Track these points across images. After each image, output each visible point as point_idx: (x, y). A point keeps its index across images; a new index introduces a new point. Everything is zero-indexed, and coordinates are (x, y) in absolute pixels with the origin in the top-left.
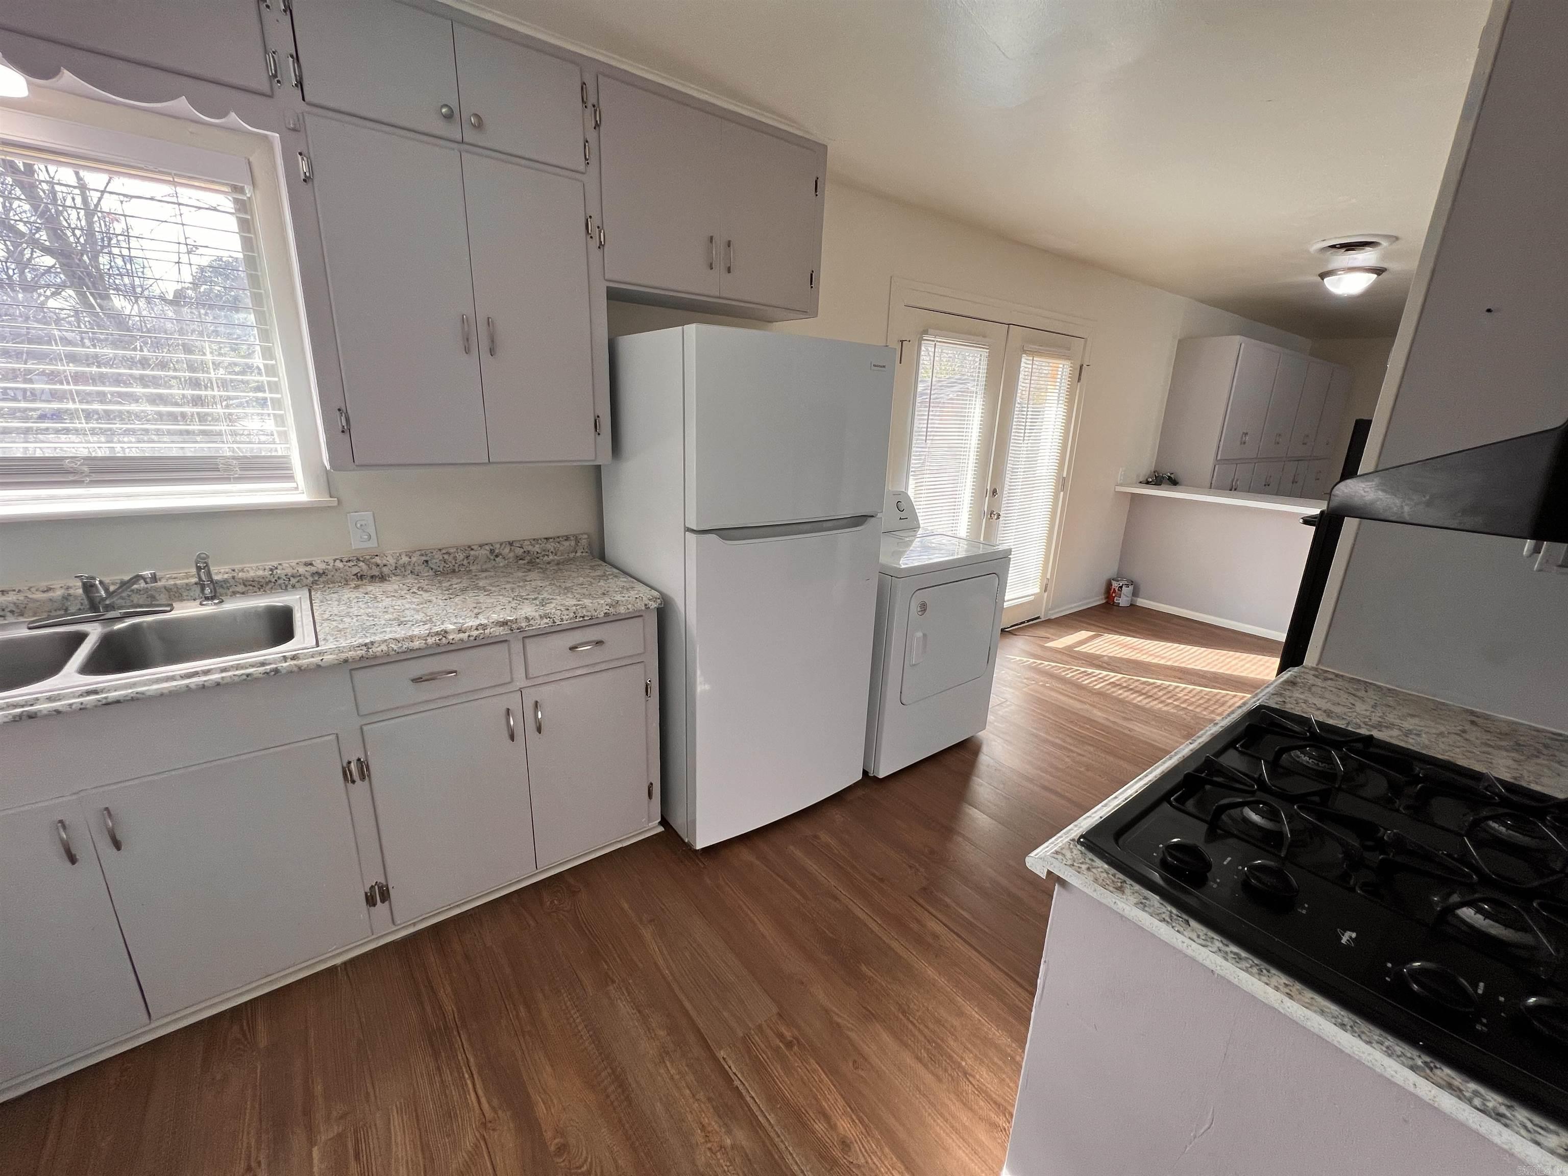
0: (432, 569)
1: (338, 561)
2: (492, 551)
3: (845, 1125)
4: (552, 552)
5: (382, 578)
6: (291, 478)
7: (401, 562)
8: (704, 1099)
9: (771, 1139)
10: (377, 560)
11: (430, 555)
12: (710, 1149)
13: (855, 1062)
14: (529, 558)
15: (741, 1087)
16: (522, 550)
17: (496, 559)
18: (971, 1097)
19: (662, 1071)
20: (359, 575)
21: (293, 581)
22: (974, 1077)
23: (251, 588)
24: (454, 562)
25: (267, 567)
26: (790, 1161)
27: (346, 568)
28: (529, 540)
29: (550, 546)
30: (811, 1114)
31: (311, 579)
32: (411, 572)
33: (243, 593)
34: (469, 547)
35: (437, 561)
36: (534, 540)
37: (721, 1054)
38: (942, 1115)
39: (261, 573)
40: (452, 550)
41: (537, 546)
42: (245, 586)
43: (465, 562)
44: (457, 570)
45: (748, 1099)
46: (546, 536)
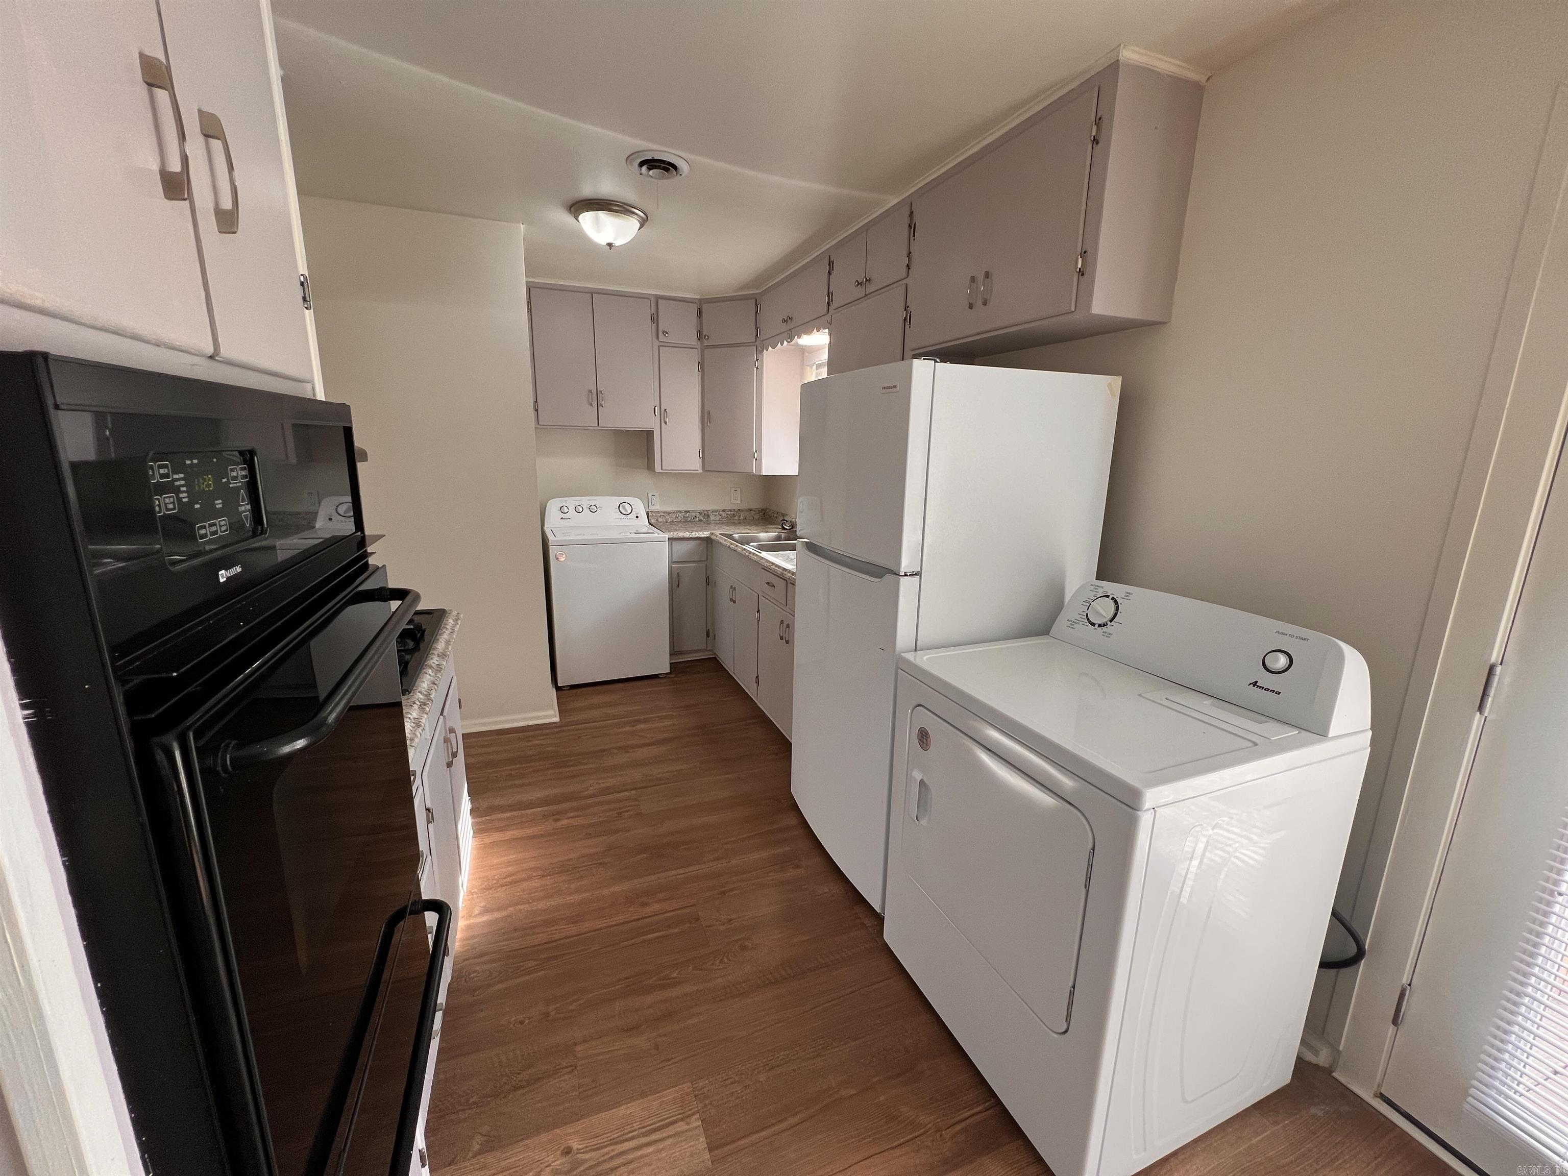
18: (530, 873)
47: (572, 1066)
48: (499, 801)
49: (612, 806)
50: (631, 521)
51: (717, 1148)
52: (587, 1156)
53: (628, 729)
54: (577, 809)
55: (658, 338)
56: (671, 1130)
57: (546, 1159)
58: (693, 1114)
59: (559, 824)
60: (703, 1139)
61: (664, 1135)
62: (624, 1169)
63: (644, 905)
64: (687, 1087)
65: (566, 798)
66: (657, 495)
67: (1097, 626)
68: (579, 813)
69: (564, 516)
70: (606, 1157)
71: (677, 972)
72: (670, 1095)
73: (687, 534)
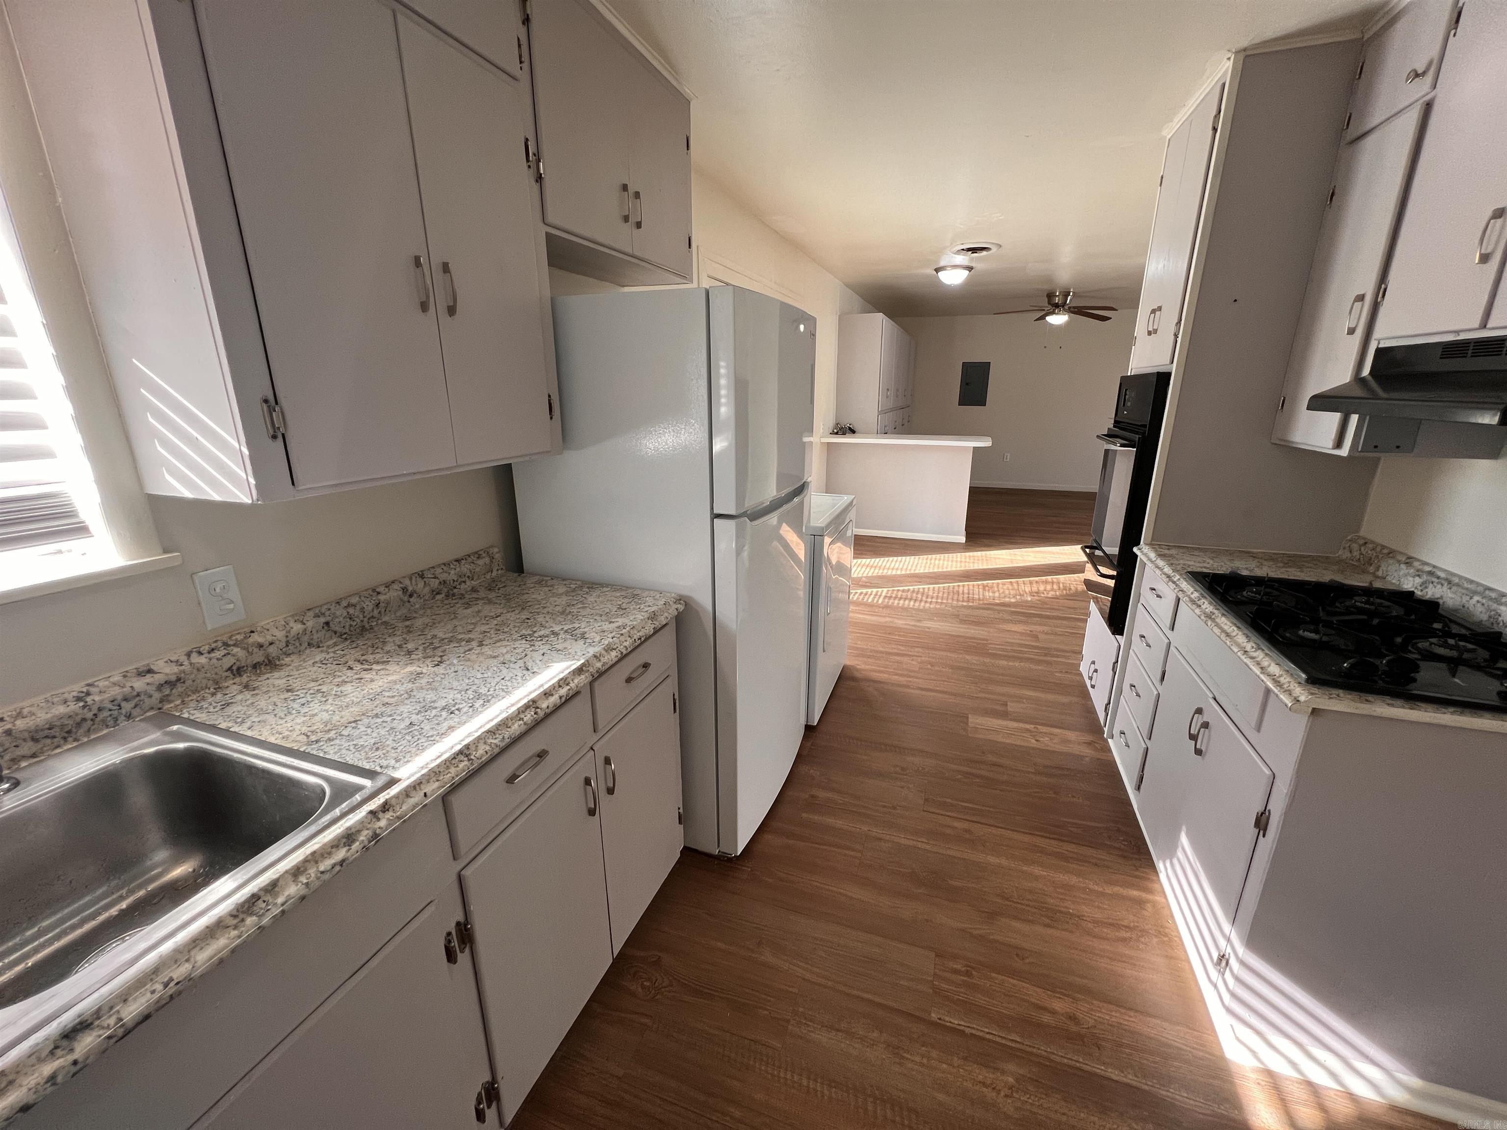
0: (335, 633)
1: (194, 655)
2: (404, 590)
3: (1058, 1005)
4: (468, 577)
5: (271, 664)
6: (81, 530)
7: (293, 632)
8: (960, 1062)
9: (1032, 1054)
10: (256, 638)
11: (327, 613)
12: (1006, 1096)
13: (1017, 955)
14: (446, 590)
15: (974, 1032)
16: (437, 581)
17: (411, 600)
19: (910, 1065)
20: (234, 668)
21: (127, 706)
22: (1084, 916)
23: (48, 741)
24: (361, 616)
25: (69, 697)
26: (1058, 1059)
27: (214, 661)
28: (439, 565)
29: (465, 568)
30: (1033, 1014)
31: (157, 695)
32: (309, 644)
33: (34, 756)
34: (374, 590)
35: (341, 619)
36: (444, 564)
37: (934, 1016)
38: (1097, 955)
39: (61, 710)
40: (354, 600)
41: (453, 572)
42: (35, 740)
43: (376, 612)
44: (367, 626)
45: (988, 1036)
46: (456, 557)
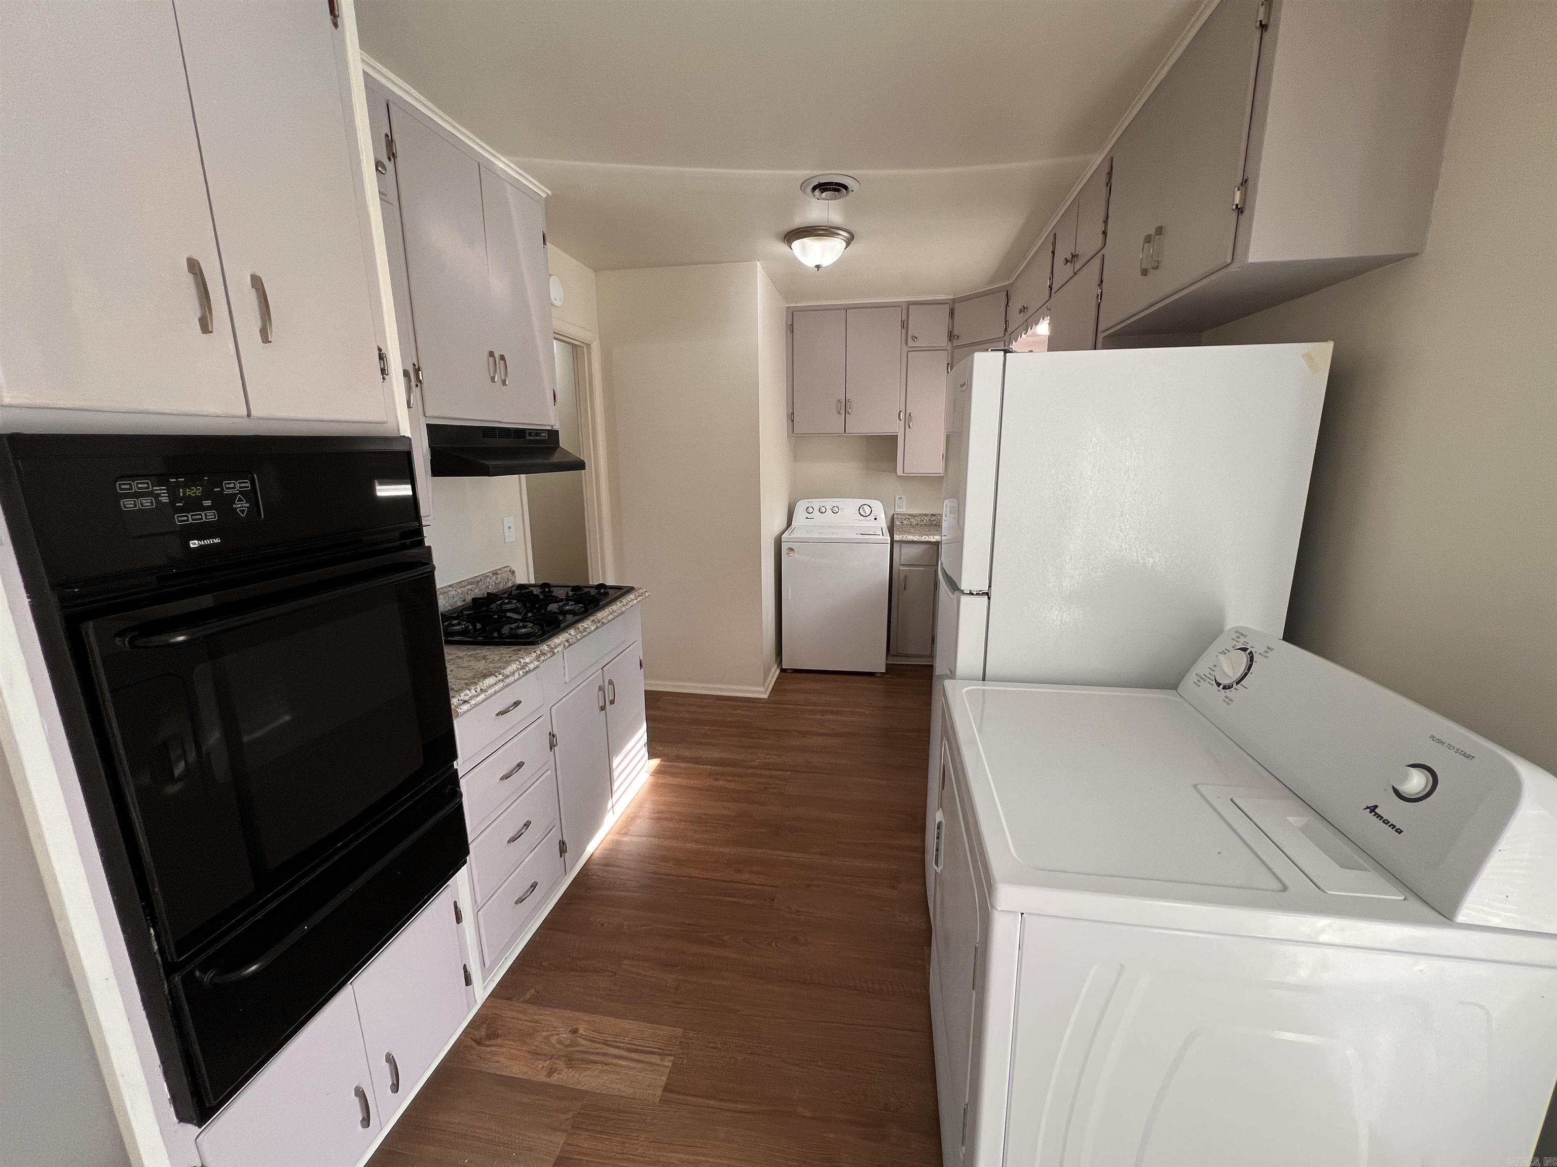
47: (614, 972)
48: (687, 753)
49: (762, 780)
50: (869, 523)
51: (671, 1091)
52: (583, 1042)
53: (818, 716)
54: (733, 775)
55: (907, 344)
56: (647, 1058)
57: (560, 1029)
58: (670, 1055)
59: (716, 783)
60: (664, 1078)
61: (641, 1058)
62: (599, 1066)
63: (739, 871)
64: (679, 1031)
65: (734, 764)
66: (904, 498)
67: (1221, 687)
68: (736, 779)
69: (809, 516)
70: (594, 1050)
71: (729, 936)
72: (665, 1031)
73: (916, 538)
